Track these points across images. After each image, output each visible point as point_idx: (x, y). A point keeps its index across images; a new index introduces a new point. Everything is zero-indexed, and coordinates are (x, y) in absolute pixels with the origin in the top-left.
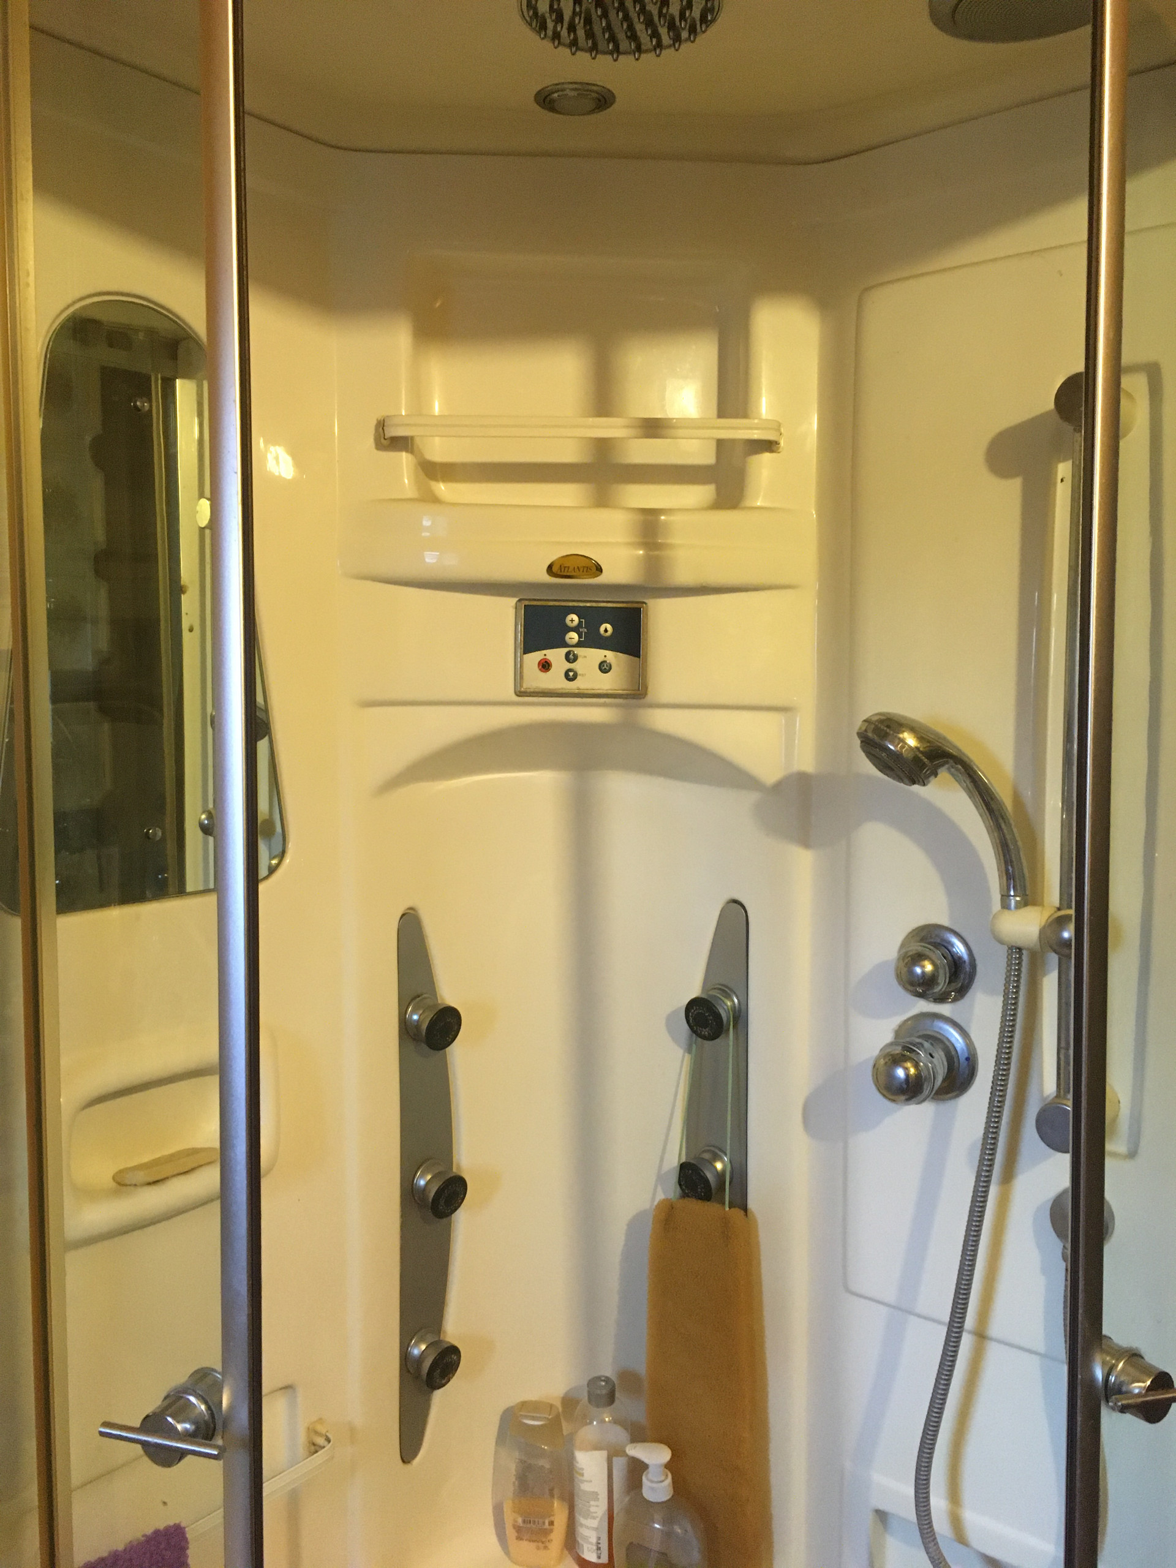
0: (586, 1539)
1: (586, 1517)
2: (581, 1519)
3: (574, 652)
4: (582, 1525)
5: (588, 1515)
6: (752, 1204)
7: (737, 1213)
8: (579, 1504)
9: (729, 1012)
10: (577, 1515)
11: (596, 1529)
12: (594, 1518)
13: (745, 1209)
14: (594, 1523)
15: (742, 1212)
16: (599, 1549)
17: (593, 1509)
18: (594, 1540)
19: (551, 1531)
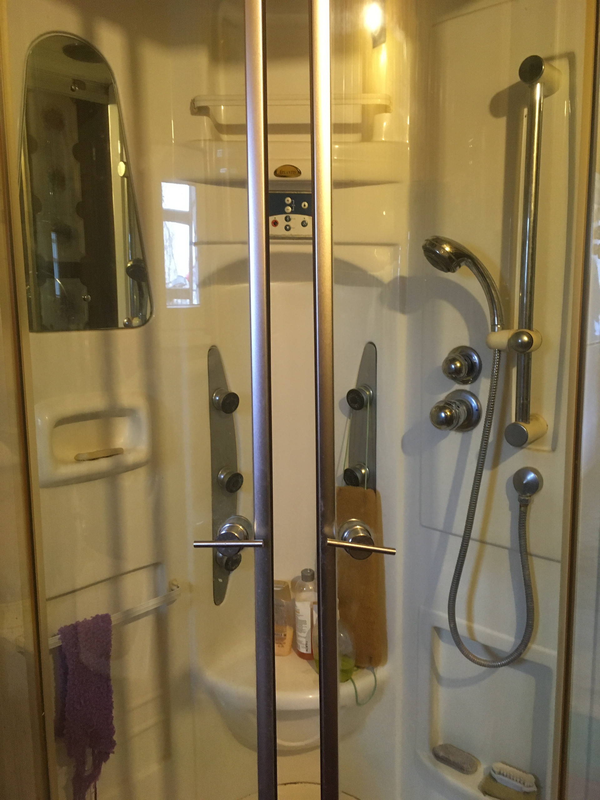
0: (301, 642)
1: (301, 632)
2: (299, 634)
3: (289, 217)
4: (299, 636)
5: (301, 631)
6: (378, 488)
7: (371, 491)
8: (298, 626)
9: (367, 397)
10: (297, 632)
11: (305, 638)
12: (305, 632)
13: (375, 490)
14: (304, 635)
15: (373, 491)
16: (307, 647)
17: (304, 628)
18: (304, 642)
19: (285, 639)
